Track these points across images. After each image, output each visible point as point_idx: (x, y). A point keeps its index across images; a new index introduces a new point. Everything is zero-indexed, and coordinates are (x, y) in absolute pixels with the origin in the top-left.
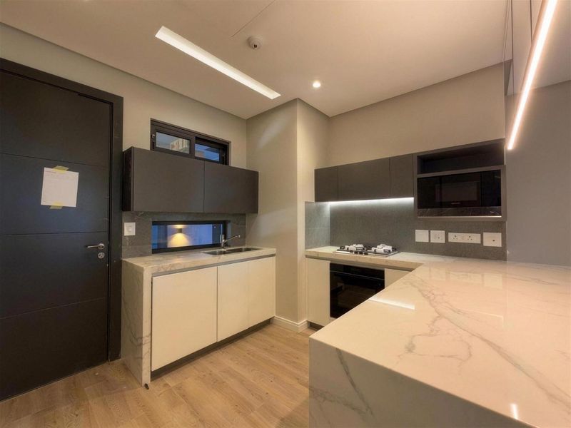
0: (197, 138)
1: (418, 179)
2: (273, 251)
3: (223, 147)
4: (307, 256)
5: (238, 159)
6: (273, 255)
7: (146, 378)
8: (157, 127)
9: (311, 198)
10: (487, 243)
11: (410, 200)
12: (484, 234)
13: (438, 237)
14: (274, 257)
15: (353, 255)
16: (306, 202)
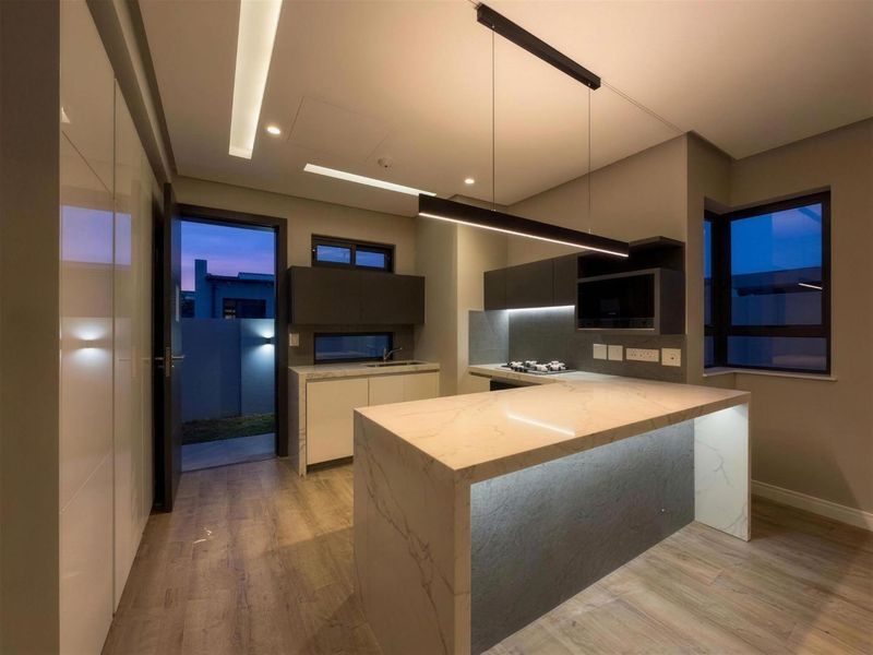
0: (358, 246)
1: (580, 285)
2: (436, 366)
3: (388, 251)
4: (472, 374)
5: (403, 265)
6: (436, 371)
7: (303, 469)
8: (318, 240)
9: (480, 307)
10: (667, 361)
11: (570, 309)
12: (664, 350)
13: (615, 353)
14: (438, 373)
15: (513, 372)
16: (471, 312)
